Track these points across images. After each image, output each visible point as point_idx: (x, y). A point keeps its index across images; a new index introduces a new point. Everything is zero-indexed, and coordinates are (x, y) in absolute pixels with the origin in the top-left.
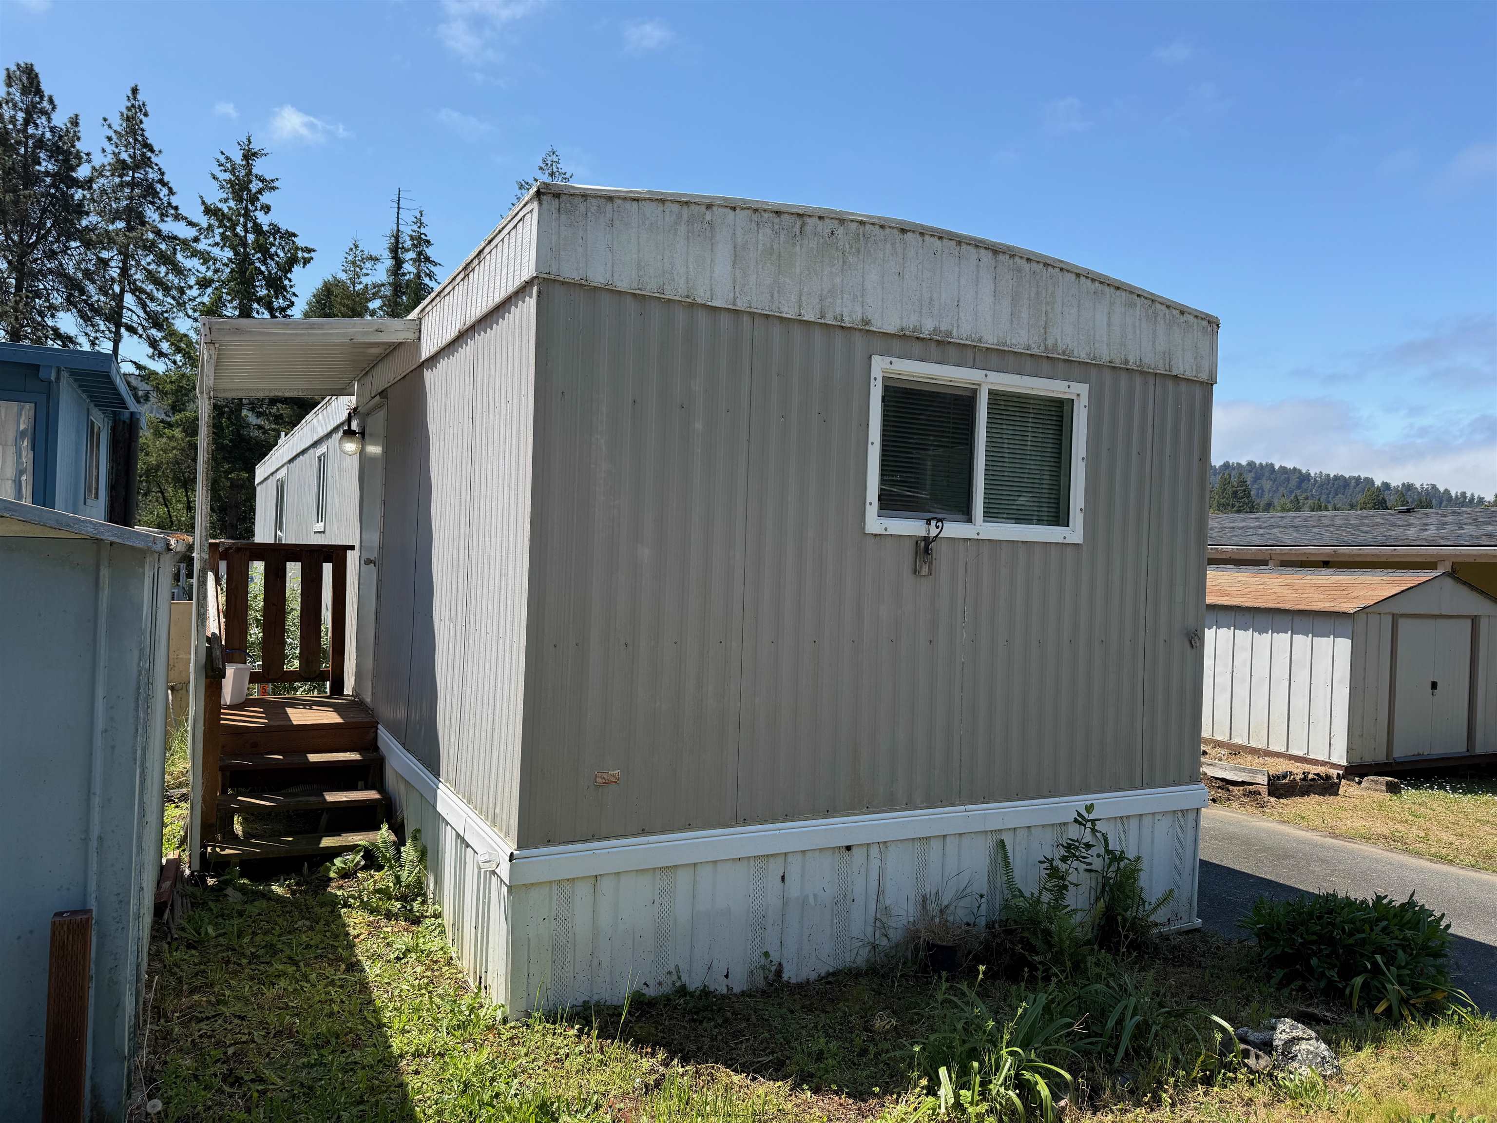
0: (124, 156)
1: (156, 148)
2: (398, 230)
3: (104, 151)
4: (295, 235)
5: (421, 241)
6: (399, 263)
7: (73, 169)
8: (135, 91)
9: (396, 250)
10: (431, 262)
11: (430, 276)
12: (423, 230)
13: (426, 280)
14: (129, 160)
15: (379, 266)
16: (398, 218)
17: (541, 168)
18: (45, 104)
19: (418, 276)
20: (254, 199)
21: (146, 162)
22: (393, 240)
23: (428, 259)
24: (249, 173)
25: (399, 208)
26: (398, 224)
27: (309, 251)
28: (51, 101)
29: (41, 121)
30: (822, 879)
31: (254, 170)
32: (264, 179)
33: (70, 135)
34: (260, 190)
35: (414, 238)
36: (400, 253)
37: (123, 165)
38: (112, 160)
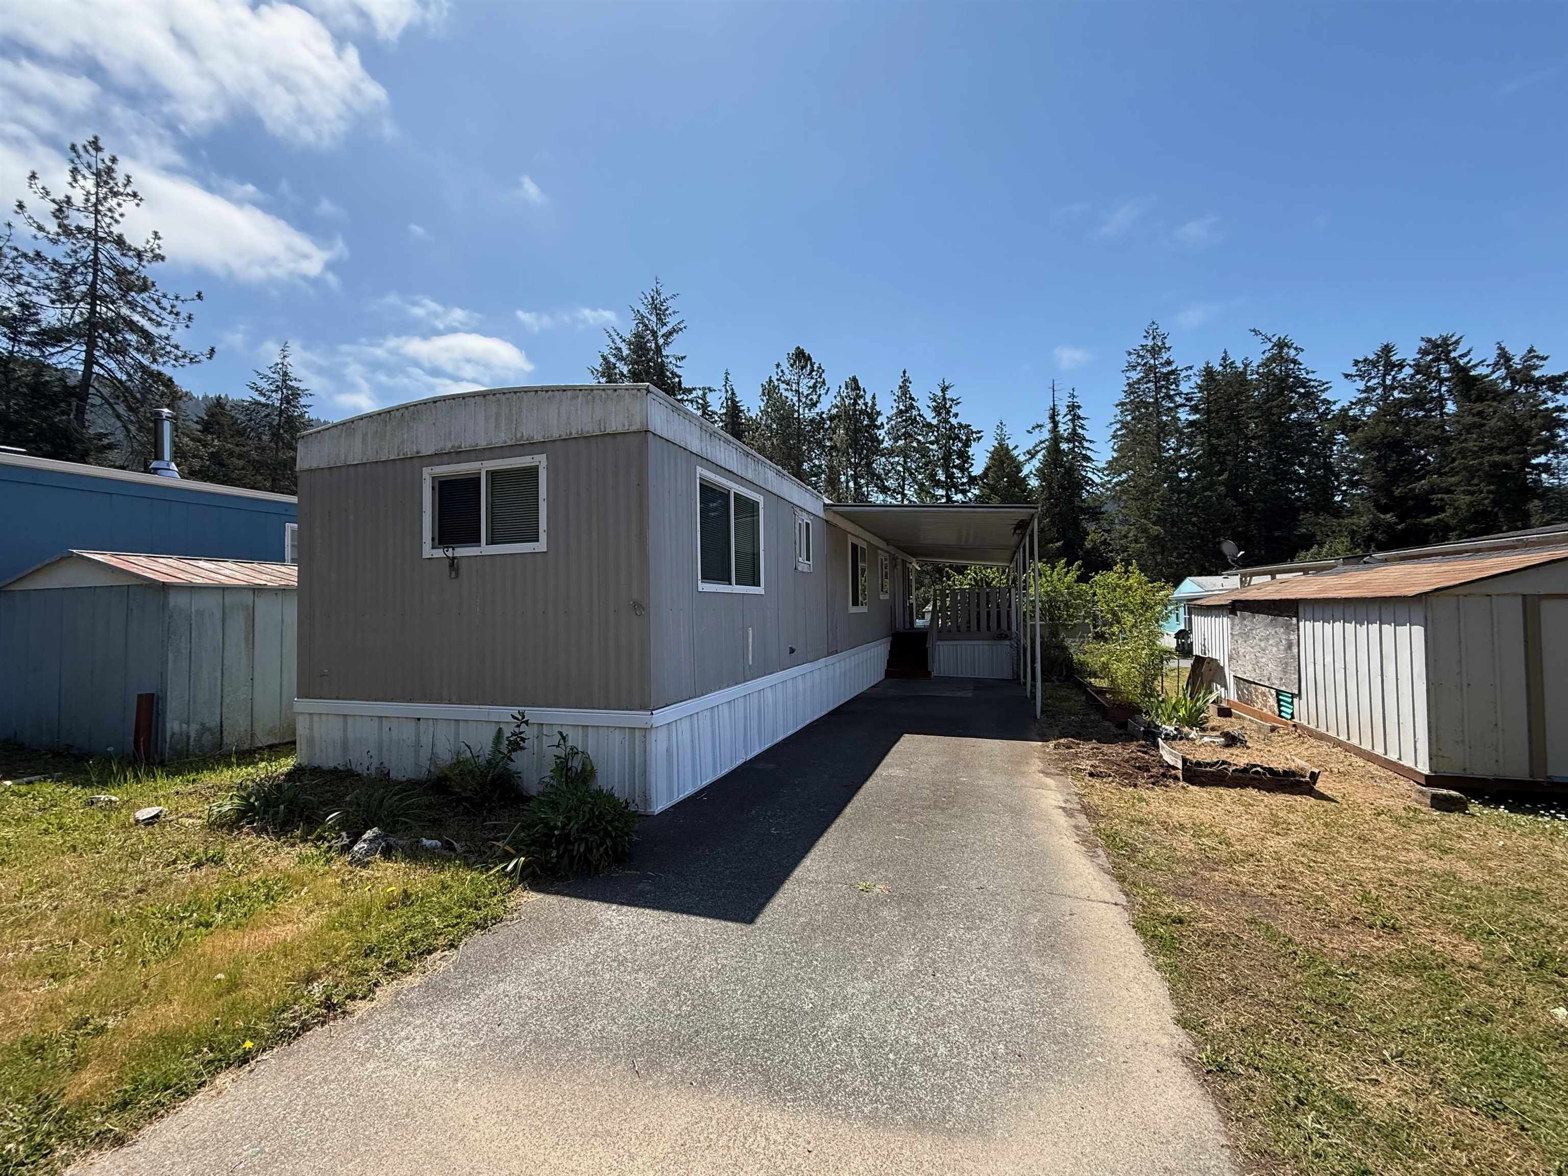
0: (901, 407)
2: (1054, 405)
3: (893, 408)
4: (970, 426)
5: (1073, 408)
6: (1055, 424)
7: (876, 420)
8: (904, 372)
9: (1053, 418)
10: (1082, 418)
11: (1082, 427)
12: (1075, 400)
13: (1080, 431)
14: (903, 408)
15: (1043, 429)
16: (1054, 397)
17: (1145, 337)
18: (862, 393)
19: (1074, 430)
20: (948, 412)
21: (912, 407)
22: (1051, 411)
23: (1079, 417)
24: (944, 399)
25: (1054, 393)
26: (1054, 401)
27: (979, 432)
28: (864, 390)
29: (861, 402)
30: (407, 732)
31: (947, 396)
32: (953, 400)
33: (874, 404)
34: (951, 407)
35: (1068, 407)
36: (1057, 419)
37: (901, 412)
38: (895, 411)
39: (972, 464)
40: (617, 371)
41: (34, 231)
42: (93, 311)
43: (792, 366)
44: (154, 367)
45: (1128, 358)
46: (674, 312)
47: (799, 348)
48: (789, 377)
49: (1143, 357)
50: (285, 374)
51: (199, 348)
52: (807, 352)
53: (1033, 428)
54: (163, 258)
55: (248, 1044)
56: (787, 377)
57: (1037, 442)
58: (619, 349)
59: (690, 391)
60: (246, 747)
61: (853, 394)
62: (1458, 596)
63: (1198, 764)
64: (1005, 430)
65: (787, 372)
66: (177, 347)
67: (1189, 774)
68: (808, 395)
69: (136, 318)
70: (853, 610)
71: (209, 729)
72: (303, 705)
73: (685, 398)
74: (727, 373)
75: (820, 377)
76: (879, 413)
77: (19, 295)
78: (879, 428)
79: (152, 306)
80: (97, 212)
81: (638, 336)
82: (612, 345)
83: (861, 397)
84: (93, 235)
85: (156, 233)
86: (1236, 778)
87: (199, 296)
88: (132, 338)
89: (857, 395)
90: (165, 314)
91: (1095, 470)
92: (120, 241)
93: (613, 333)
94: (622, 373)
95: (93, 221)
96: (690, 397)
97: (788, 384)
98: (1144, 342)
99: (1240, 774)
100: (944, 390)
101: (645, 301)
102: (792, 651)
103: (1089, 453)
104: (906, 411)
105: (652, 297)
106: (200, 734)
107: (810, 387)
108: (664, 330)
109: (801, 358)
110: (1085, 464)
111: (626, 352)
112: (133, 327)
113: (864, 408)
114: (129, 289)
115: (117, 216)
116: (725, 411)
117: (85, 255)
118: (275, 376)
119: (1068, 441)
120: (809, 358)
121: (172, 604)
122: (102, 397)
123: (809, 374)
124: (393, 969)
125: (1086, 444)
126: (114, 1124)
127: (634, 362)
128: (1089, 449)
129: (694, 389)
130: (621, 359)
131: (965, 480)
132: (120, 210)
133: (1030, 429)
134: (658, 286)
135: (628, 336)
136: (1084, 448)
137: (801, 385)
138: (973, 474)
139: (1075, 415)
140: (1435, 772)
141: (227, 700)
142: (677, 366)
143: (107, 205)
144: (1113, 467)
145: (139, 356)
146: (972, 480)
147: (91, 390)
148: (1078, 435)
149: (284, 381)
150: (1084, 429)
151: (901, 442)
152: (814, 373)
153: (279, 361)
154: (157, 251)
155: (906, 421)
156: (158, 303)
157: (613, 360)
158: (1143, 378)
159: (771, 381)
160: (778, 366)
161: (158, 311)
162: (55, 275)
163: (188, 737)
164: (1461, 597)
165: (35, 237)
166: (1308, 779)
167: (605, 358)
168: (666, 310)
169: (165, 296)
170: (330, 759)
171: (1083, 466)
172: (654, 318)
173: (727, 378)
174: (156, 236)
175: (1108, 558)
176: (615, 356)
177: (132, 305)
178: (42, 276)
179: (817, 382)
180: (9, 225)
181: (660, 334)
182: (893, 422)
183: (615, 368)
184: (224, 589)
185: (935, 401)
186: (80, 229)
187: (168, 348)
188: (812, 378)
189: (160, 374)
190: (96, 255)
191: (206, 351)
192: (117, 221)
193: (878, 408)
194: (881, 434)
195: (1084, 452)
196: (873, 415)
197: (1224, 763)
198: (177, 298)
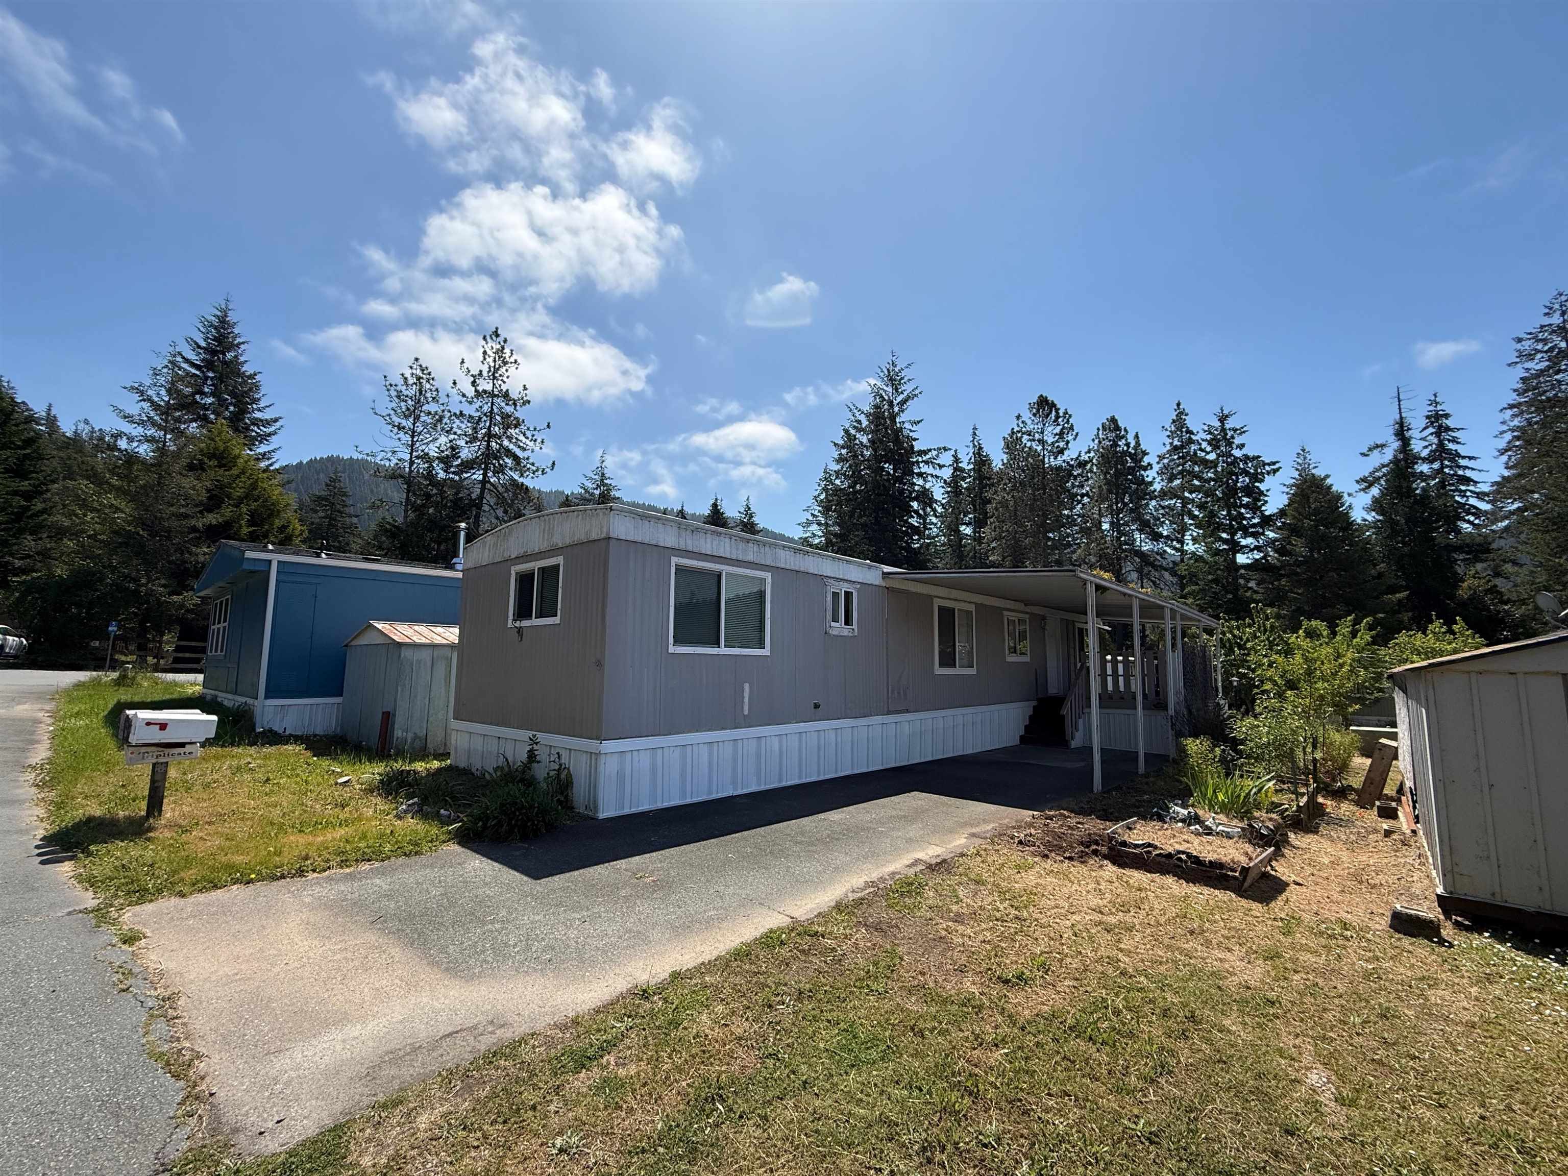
0: (1176, 443)
1: (1195, 432)
2: (1401, 418)
3: (1164, 444)
4: (1259, 457)
5: (1437, 420)
6: (1406, 442)
7: (1141, 460)
8: (1178, 405)
9: (1400, 434)
10: (1452, 430)
11: (1454, 440)
12: (1439, 408)
13: (1451, 446)
14: (1179, 444)
15: (1386, 450)
16: (1400, 409)
19: (1441, 444)
20: (1230, 444)
21: (1189, 441)
22: (1397, 426)
23: (1448, 429)
25: (1399, 401)
26: (1400, 413)
27: (1274, 463)
28: (1125, 430)
29: (1122, 443)
30: (493, 746)
31: (1227, 426)
32: (1235, 430)
33: (1138, 444)
34: (1233, 437)
35: (1428, 417)
36: (1407, 434)
37: (1175, 449)
38: (1168, 447)
39: (1266, 502)
40: (857, 442)
41: (460, 398)
42: (488, 445)
43: (1034, 415)
44: (521, 480)
45: (1519, 346)
46: (909, 380)
47: (1041, 396)
48: (1032, 427)
49: (1545, 341)
50: (603, 474)
51: (545, 464)
52: (1050, 398)
53: (1370, 450)
54: (529, 402)
55: (253, 876)
56: (1030, 427)
57: (1377, 465)
58: (859, 422)
59: (925, 452)
60: (441, 751)
61: (1111, 436)
62: (1468, 672)
63: (1124, 844)
64: (1309, 457)
65: (1029, 422)
66: (533, 464)
67: (1113, 853)
68: (1053, 443)
69: (511, 446)
70: (940, 671)
71: (419, 738)
72: (455, 724)
73: (920, 459)
74: (975, 429)
75: (1068, 422)
76: (1145, 453)
77: (451, 441)
78: (1145, 469)
79: (521, 437)
80: (495, 378)
81: (876, 407)
82: (853, 418)
83: (1123, 437)
84: (492, 395)
85: (524, 386)
86: (1159, 863)
87: (548, 426)
88: (509, 461)
89: (1117, 436)
90: (528, 442)
91: (1480, 496)
92: (506, 395)
93: (853, 407)
94: (861, 443)
95: (491, 385)
96: (924, 458)
97: (1029, 435)
98: (1546, 321)
99: (1164, 859)
100: (1223, 419)
101: (882, 374)
102: (817, 706)
103: (1468, 473)
104: (1182, 447)
105: (888, 370)
106: (414, 740)
107: (1056, 434)
108: (899, 399)
109: (1044, 406)
110: (1463, 488)
111: (865, 423)
112: (509, 453)
113: (1125, 448)
114: (509, 427)
115: (505, 379)
116: (972, 466)
117: (486, 408)
118: (596, 477)
119: (1429, 460)
120: (1053, 405)
121: (402, 656)
122: (490, 506)
123: (1054, 421)
124: (344, 863)
125: (1463, 462)
126: (186, 890)
127: (872, 432)
128: (1466, 467)
129: (930, 450)
130: (859, 430)
131: (1256, 521)
132: (507, 374)
133: (1365, 451)
134: (894, 359)
135: (867, 408)
136: (1459, 467)
137: (1046, 433)
138: (1267, 513)
139: (1440, 426)
140: (1451, 893)
141: (431, 719)
142: (911, 431)
143: (500, 372)
144: (1503, 489)
145: (512, 474)
146: (1267, 521)
147: (485, 501)
148: (1449, 452)
149: (602, 480)
150: (1458, 443)
151: (1177, 482)
152: (1060, 420)
153: (599, 465)
154: (525, 399)
155: (1183, 457)
156: (524, 435)
157: (853, 432)
158: (1549, 367)
159: (1013, 433)
160: (1018, 417)
161: (524, 440)
162: (469, 425)
163: (406, 741)
164: (1473, 675)
165: (461, 402)
166: (1237, 874)
167: (846, 431)
168: (902, 379)
169: (528, 429)
170: (462, 765)
171: (1461, 491)
172: (889, 389)
173: (975, 434)
174: (525, 388)
175: (1499, 612)
176: (855, 427)
177: (510, 438)
178: (463, 426)
179: (1064, 428)
180: (448, 396)
181: (895, 402)
182: (1166, 461)
183: (855, 439)
184: (433, 646)
185: (1210, 433)
186: (485, 391)
187: (528, 466)
188: (1058, 425)
189: (522, 484)
190: (492, 409)
191: (550, 465)
192: (504, 382)
193: (1143, 447)
194: (1150, 475)
195: (1460, 472)
196: (1138, 455)
197: (1150, 845)
198: (535, 429)
